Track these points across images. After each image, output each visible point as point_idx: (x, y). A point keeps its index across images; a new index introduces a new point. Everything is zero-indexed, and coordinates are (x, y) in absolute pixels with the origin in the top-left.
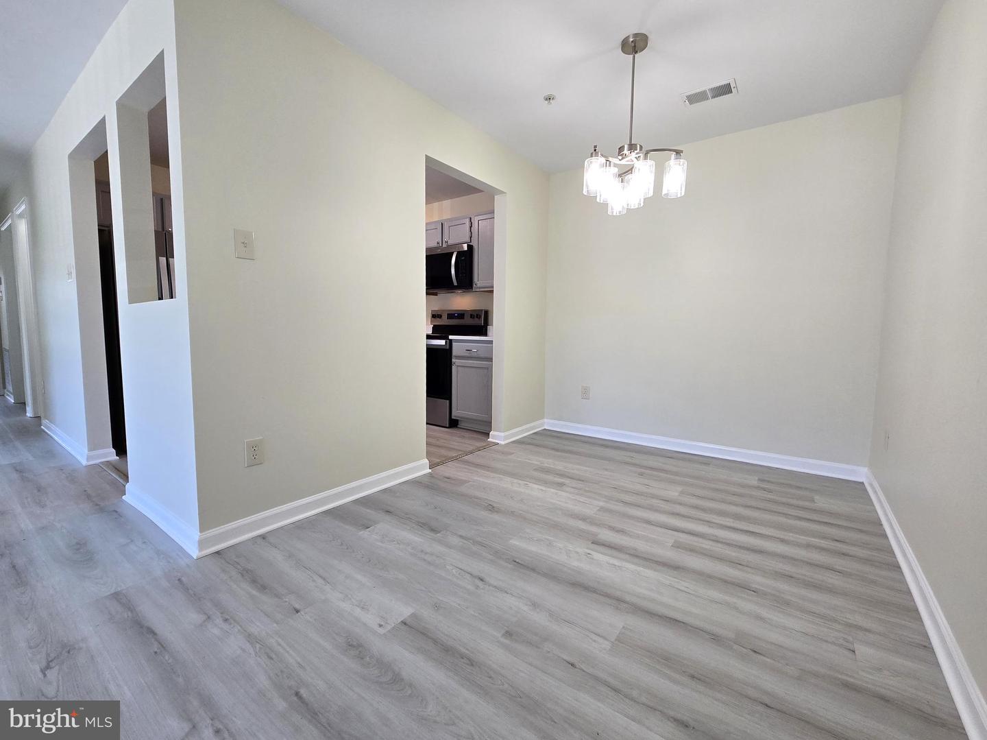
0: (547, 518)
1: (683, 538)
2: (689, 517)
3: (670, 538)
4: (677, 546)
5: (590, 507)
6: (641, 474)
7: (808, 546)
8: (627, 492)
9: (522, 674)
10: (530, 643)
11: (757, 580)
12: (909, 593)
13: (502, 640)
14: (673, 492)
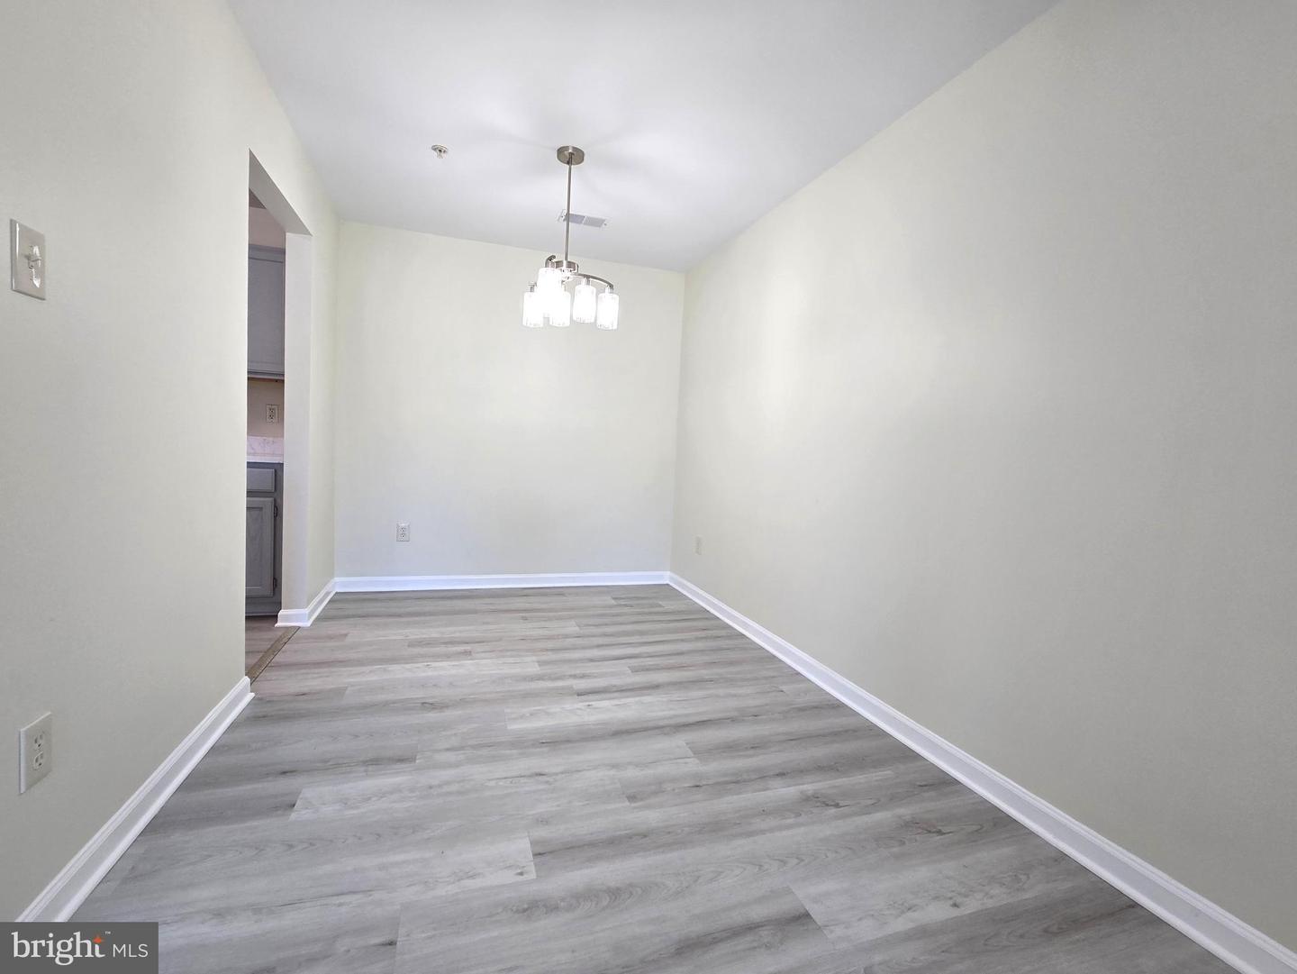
0: (509, 691)
1: (633, 662)
2: (613, 645)
3: (623, 666)
4: (635, 670)
5: (530, 665)
6: (525, 619)
7: (698, 639)
8: (537, 639)
9: (682, 815)
10: (655, 793)
11: (705, 673)
12: (762, 648)
13: (633, 805)
14: (572, 627)
